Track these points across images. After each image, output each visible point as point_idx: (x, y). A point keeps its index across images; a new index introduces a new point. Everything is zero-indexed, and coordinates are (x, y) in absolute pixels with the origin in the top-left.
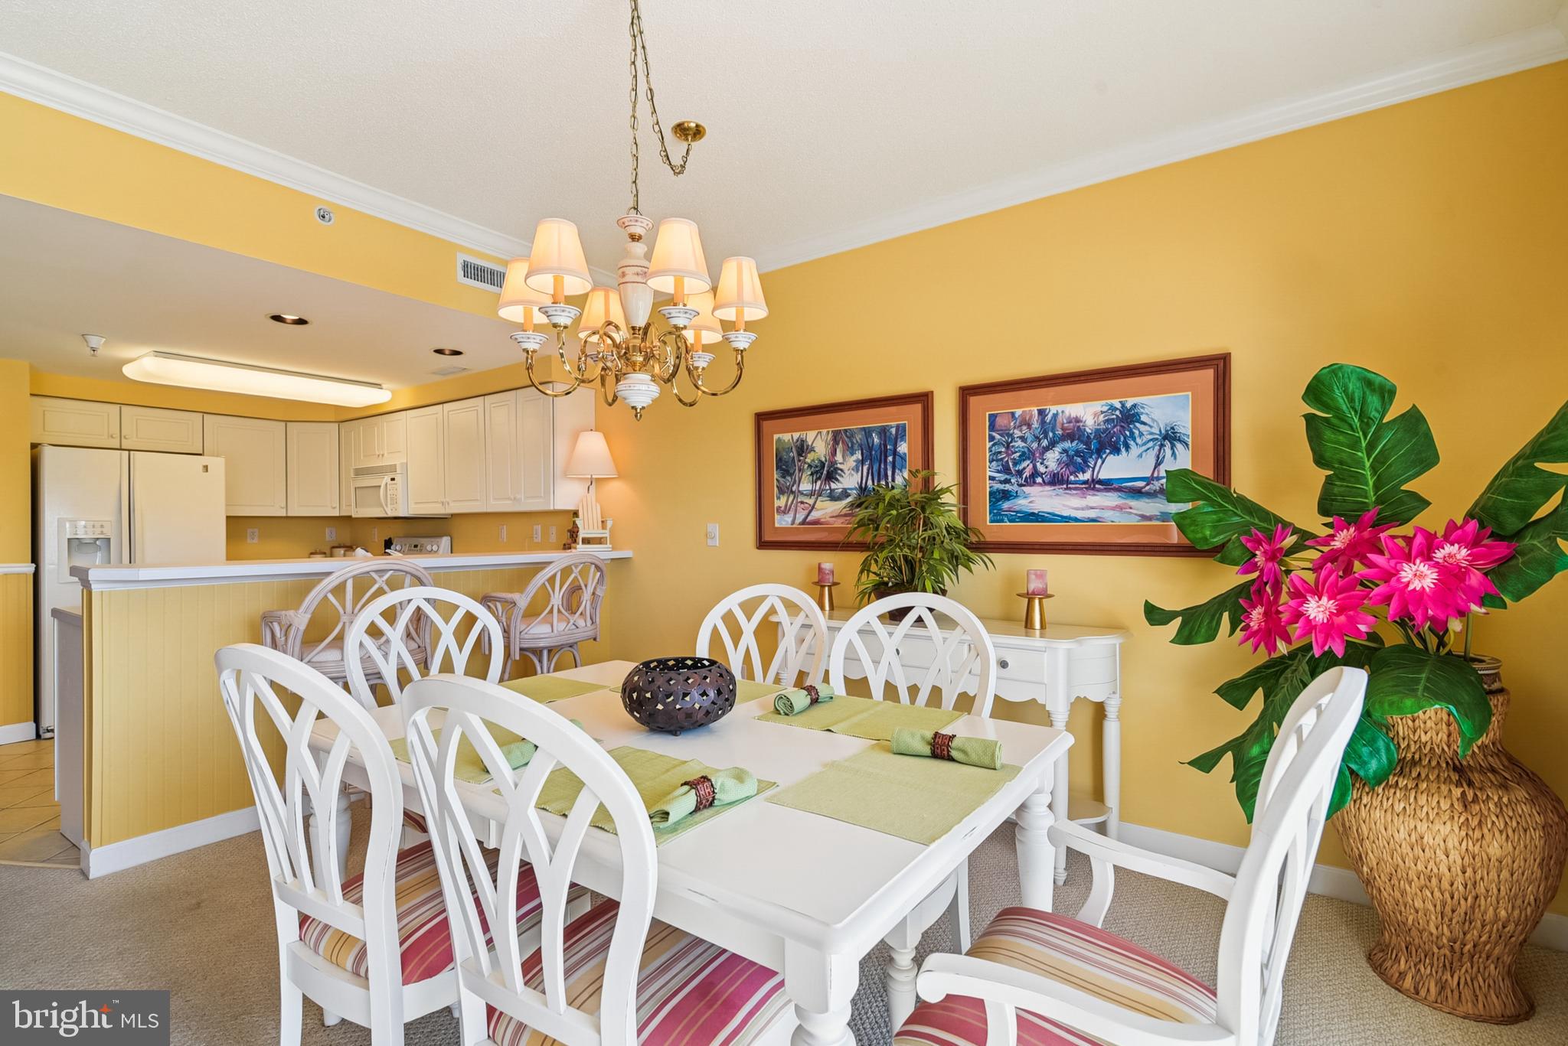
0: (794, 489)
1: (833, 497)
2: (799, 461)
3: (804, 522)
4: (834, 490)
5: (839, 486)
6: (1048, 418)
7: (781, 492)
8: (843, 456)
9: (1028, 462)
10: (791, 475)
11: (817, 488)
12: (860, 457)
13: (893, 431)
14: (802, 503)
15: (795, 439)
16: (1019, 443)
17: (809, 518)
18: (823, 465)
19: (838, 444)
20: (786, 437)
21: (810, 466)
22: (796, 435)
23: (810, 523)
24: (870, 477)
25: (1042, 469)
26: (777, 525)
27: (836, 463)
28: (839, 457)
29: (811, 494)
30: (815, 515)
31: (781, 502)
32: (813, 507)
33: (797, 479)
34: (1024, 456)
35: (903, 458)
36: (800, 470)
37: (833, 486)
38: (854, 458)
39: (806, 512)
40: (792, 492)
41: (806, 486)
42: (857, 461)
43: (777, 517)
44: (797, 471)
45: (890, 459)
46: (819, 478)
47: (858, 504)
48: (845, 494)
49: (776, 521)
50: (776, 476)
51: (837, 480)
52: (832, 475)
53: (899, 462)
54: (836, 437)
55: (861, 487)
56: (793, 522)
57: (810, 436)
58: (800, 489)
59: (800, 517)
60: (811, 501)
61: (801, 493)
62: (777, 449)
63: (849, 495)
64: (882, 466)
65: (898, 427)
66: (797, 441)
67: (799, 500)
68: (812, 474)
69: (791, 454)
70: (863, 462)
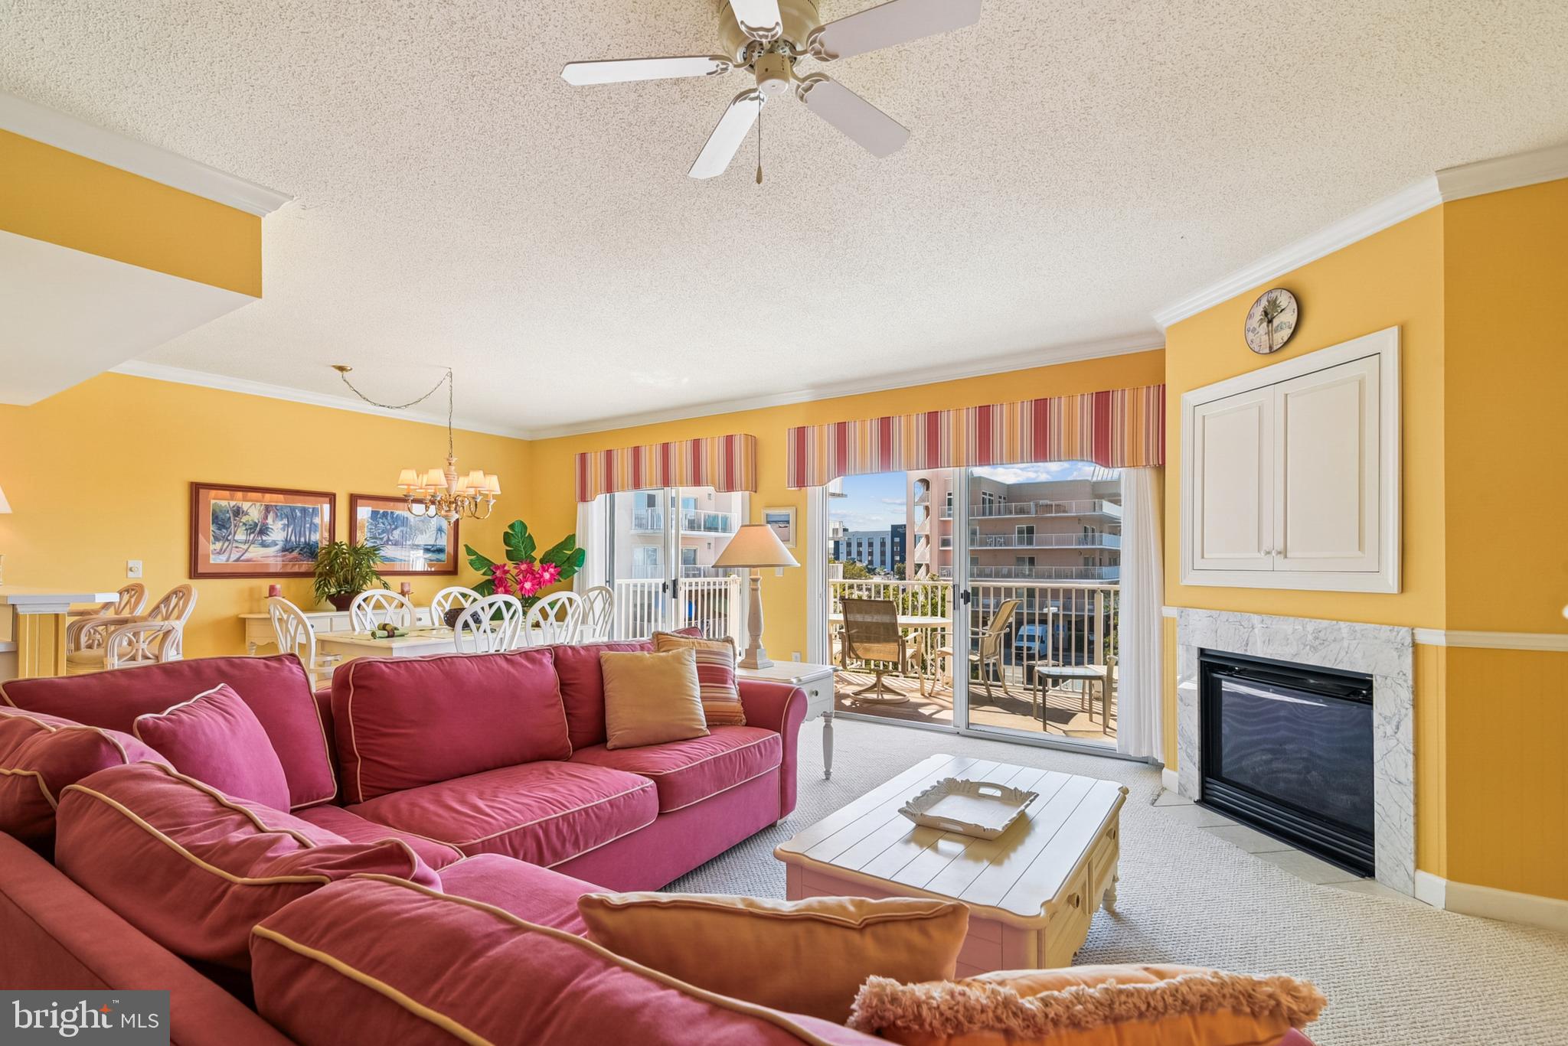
0: (229, 538)
1: (264, 545)
2: (235, 520)
3: (238, 560)
4: (265, 541)
5: (269, 538)
6: (395, 516)
7: (217, 539)
8: (273, 521)
9: (385, 535)
10: (227, 529)
11: (251, 539)
12: (286, 523)
13: (311, 510)
14: (236, 547)
15: (231, 506)
16: (382, 525)
17: (242, 558)
18: (256, 525)
19: (269, 513)
20: (224, 503)
21: (245, 524)
22: (233, 503)
23: (242, 561)
24: (293, 534)
25: (391, 538)
26: (212, 562)
27: (267, 524)
28: (270, 521)
29: (245, 542)
30: (247, 556)
31: (218, 545)
32: (247, 550)
33: (233, 532)
34: (383, 532)
35: (316, 526)
36: (235, 526)
37: (264, 538)
38: (282, 522)
39: (240, 554)
40: (228, 540)
41: (241, 536)
42: (284, 525)
43: (212, 557)
44: (232, 527)
45: (308, 525)
46: (253, 532)
47: (284, 550)
48: (275, 543)
49: (211, 559)
50: (211, 529)
51: (268, 534)
52: (264, 531)
53: (314, 528)
54: (268, 509)
55: (286, 540)
56: (228, 560)
57: (245, 506)
58: (235, 538)
59: (234, 557)
60: (246, 547)
61: (237, 541)
62: (213, 510)
63: (277, 545)
64: (302, 529)
65: (314, 509)
66: (234, 507)
67: (234, 545)
68: (246, 529)
69: (228, 515)
70: (288, 526)
